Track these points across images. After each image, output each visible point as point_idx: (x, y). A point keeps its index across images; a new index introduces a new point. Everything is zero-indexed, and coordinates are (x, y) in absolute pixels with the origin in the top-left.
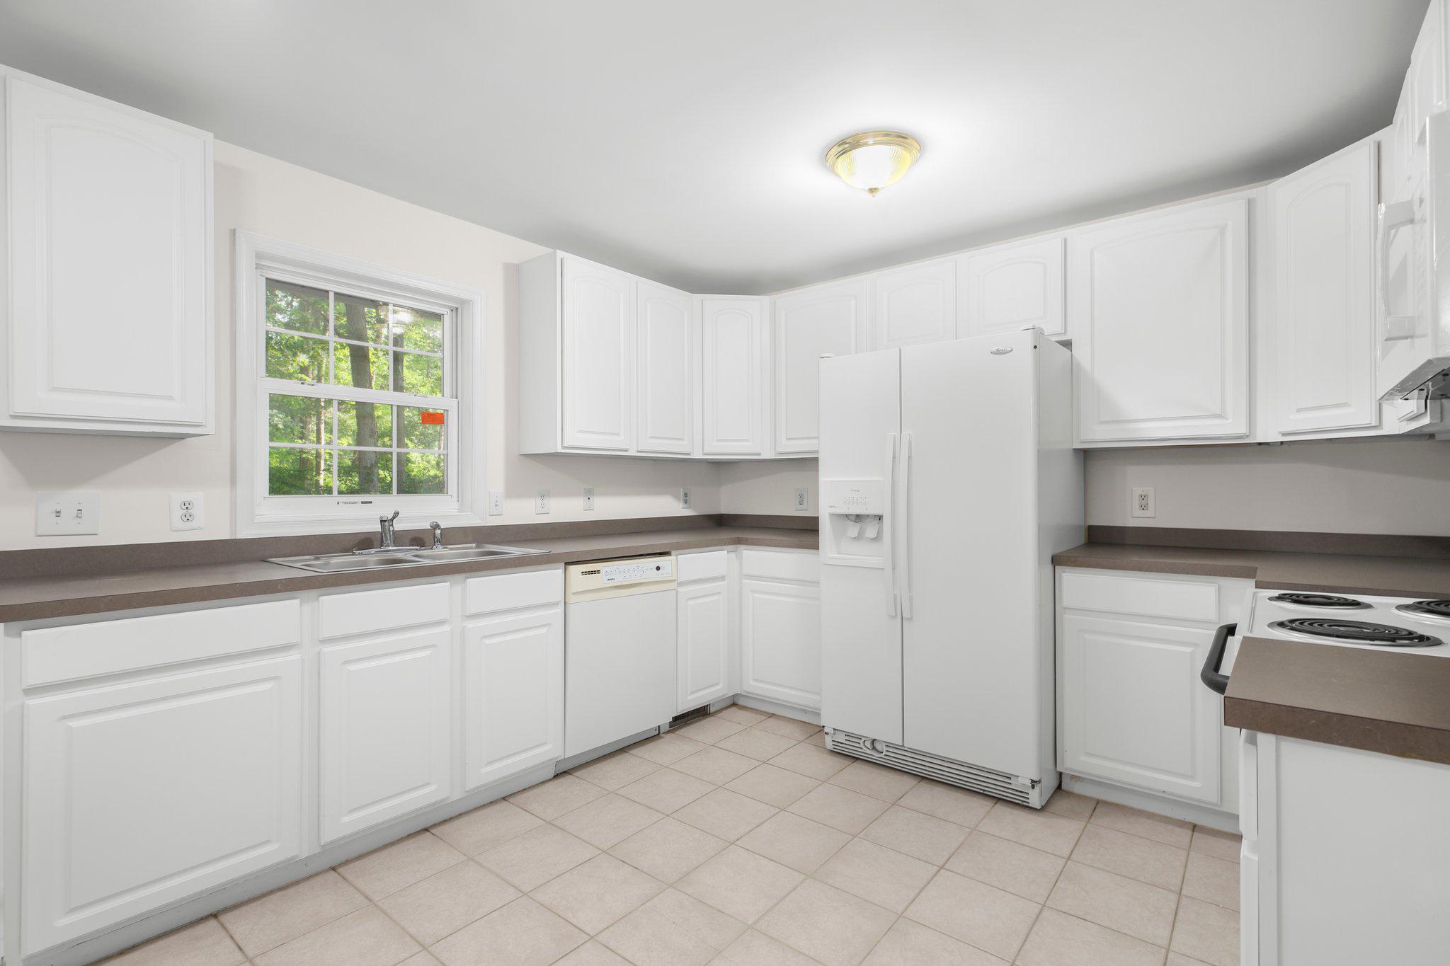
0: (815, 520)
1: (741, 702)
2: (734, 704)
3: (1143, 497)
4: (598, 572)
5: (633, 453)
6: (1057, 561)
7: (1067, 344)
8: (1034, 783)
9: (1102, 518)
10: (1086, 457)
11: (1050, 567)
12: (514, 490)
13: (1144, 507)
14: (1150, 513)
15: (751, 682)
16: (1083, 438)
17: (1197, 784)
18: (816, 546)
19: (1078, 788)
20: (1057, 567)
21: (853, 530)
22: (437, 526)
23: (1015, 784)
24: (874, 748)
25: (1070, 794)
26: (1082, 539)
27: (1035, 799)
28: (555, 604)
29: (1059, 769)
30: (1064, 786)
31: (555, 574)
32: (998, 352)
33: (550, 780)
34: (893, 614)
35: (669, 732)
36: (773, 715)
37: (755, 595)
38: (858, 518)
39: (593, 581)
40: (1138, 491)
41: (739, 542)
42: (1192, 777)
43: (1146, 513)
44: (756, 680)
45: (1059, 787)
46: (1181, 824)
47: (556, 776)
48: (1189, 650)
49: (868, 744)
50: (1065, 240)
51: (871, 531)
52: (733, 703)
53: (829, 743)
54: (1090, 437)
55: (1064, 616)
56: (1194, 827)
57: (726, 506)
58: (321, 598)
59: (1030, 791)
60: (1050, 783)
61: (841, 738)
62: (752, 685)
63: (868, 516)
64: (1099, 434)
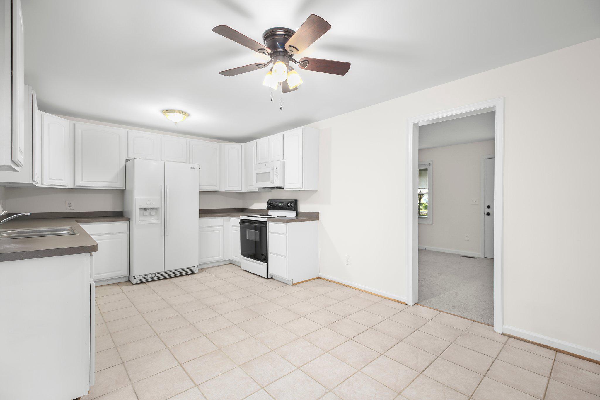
8: (197, 267)
23: (193, 269)
27: (197, 270)
34: (162, 235)
61: (140, 278)
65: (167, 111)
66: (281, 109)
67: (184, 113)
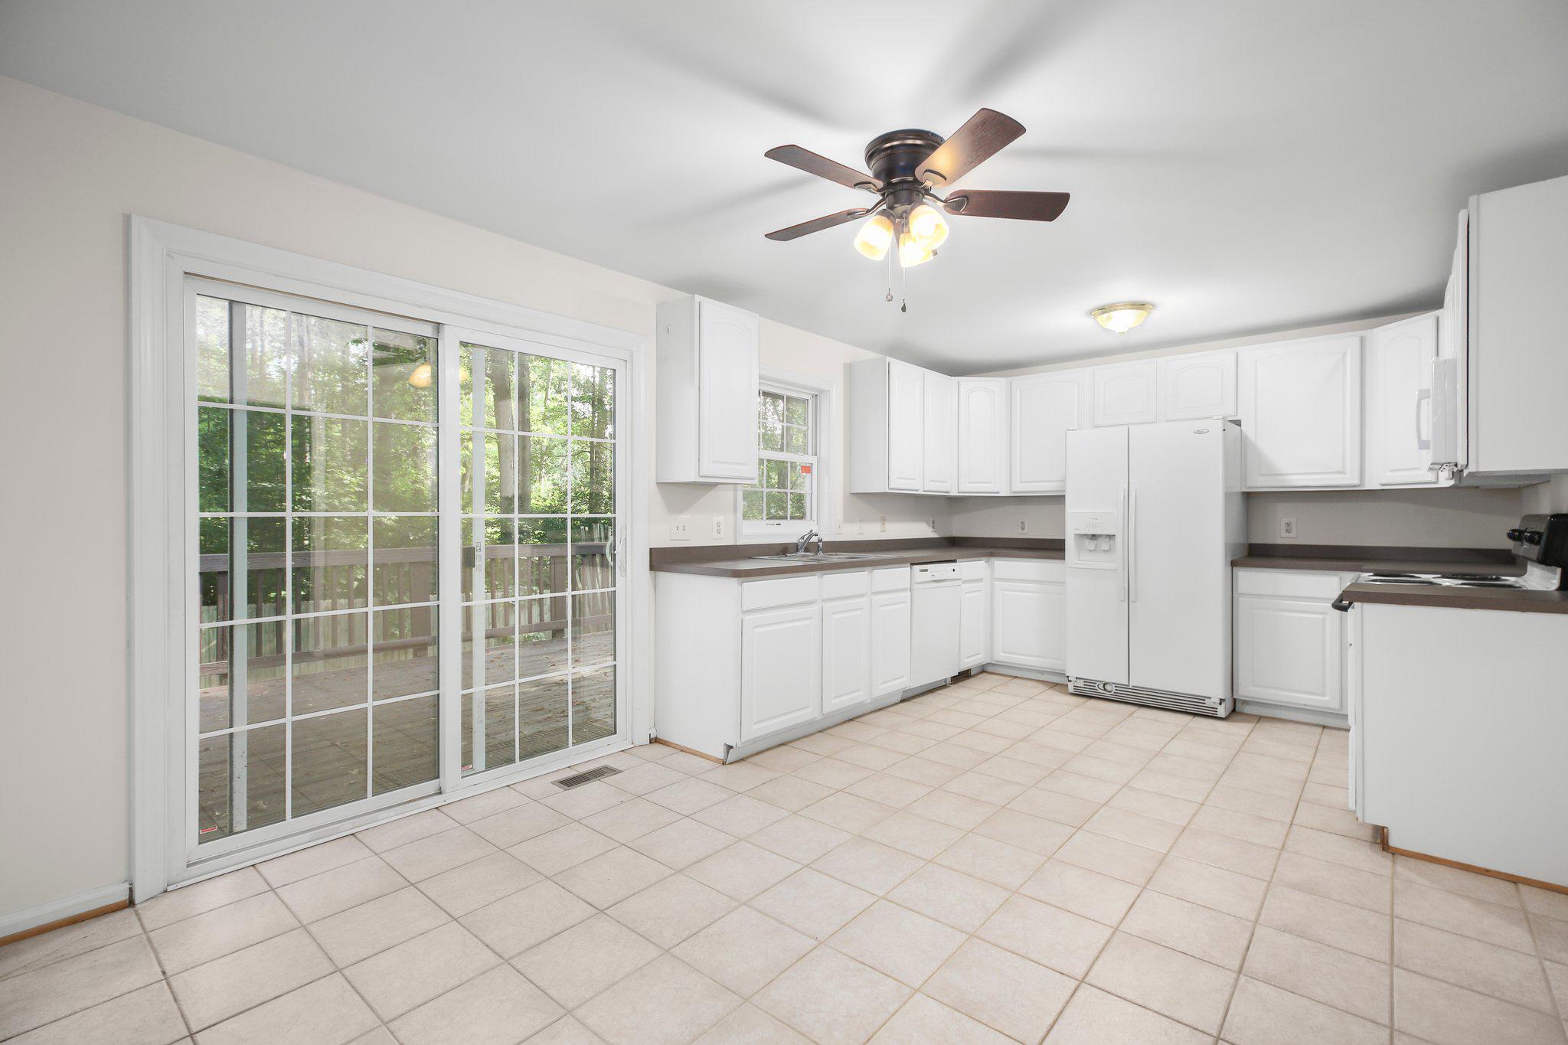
0: (1063, 542)
1: (990, 669)
2: (983, 672)
3: (1288, 524)
4: (927, 570)
5: (921, 492)
6: (1234, 564)
7: (1238, 423)
8: (1222, 701)
9: (1258, 539)
10: (1249, 497)
11: (1230, 568)
12: (849, 518)
13: (1288, 531)
14: (1293, 534)
15: (1002, 654)
16: (1249, 485)
17: (1326, 698)
18: (1063, 558)
19: (1247, 709)
20: (1234, 568)
21: (1090, 545)
22: (820, 541)
23: (1208, 703)
24: (1105, 690)
25: (1241, 714)
26: (1246, 552)
27: (1222, 712)
28: (905, 590)
29: (1235, 697)
30: (1237, 710)
31: (905, 570)
32: (1199, 432)
33: (896, 704)
34: (1123, 599)
35: (951, 684)
36: (1016, 677)
37: (1005, 592)
38: (1094, 537)
39: (926, 576)
40: (1284, 520)
41: (992, 555)
42: (1323, 695)
43: (1290, 535)
44: (1004, 652)
45: (1234, 710)
46: (1317, 725)
47: (903, 701)
48: (1321, 617)
49: (1101, 686)
50: (1237, 354)
51: (1104, 545)
52: (983, 670)
53: (1071, 689)
54: (1254, 484)
55: (1240, 599)
56: (1324, 727)
57: (958, 531)
58: (825, 576)
59: (1219, 707)
60: (1229, 704)
61: (1081, 684)
62: (1001, 656)
63: (1101, 535)
64: (1260, 483)
65: (1103, 310)
66: (904, 309)
67: (1140, 305)
